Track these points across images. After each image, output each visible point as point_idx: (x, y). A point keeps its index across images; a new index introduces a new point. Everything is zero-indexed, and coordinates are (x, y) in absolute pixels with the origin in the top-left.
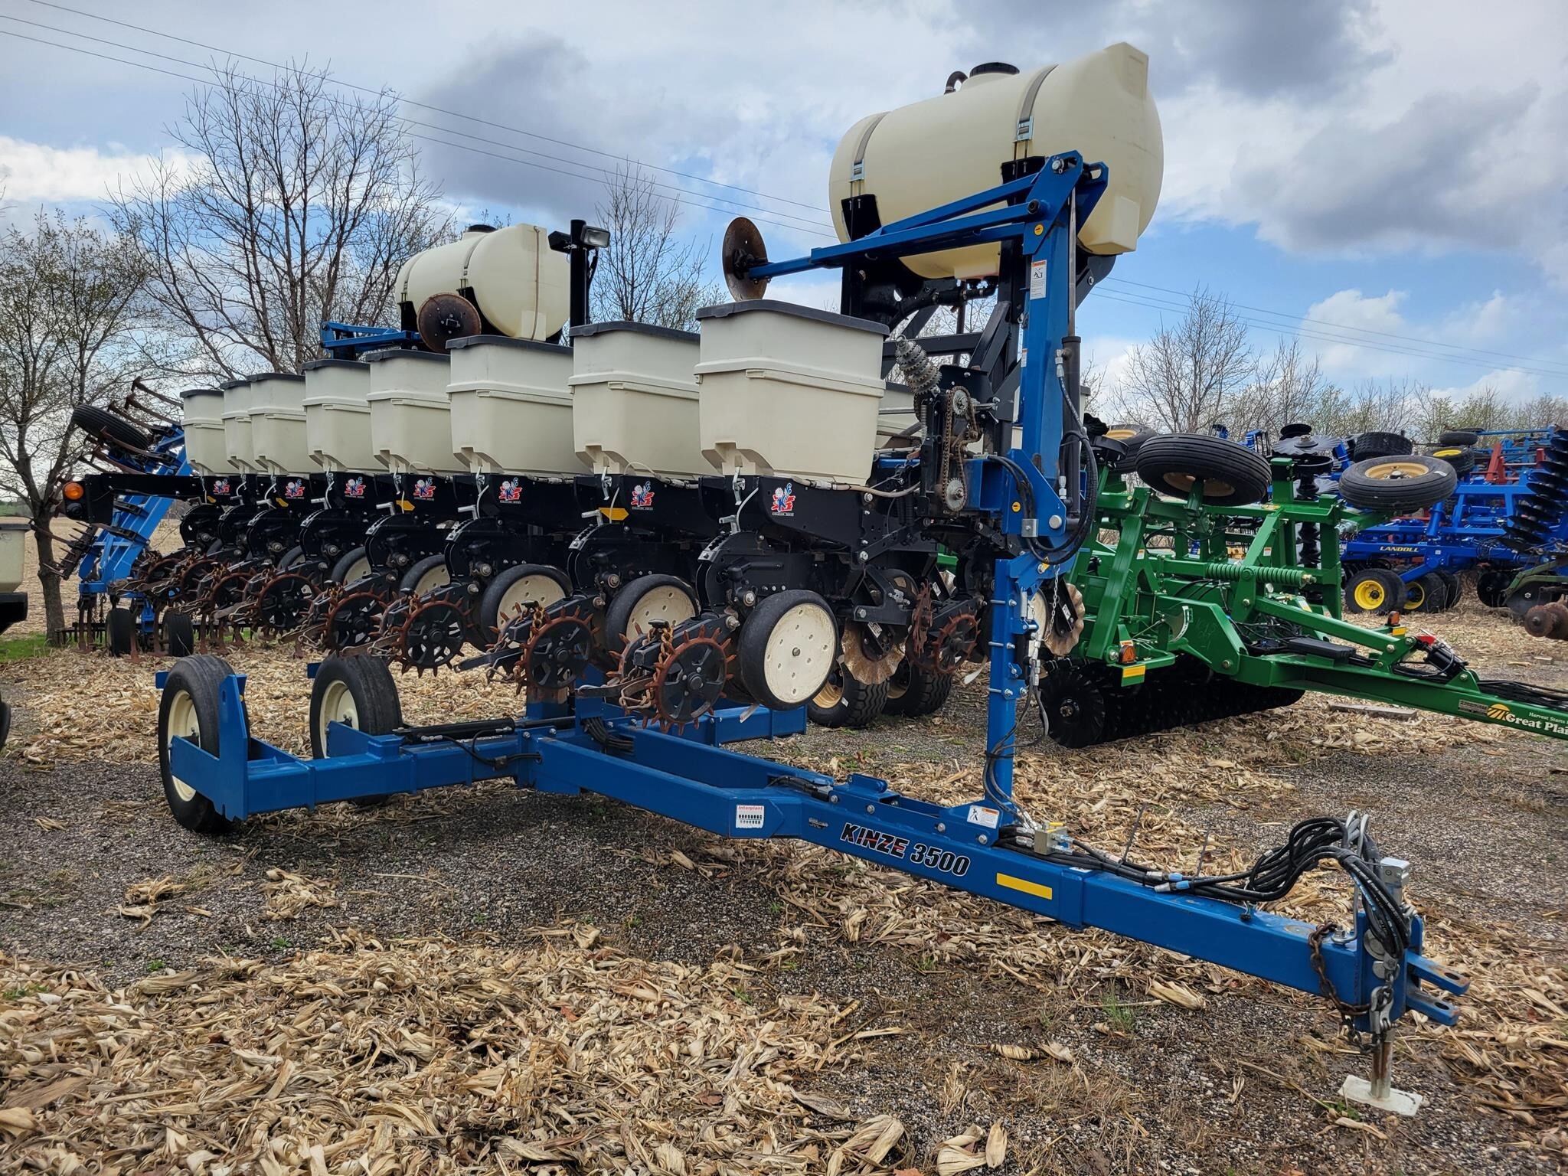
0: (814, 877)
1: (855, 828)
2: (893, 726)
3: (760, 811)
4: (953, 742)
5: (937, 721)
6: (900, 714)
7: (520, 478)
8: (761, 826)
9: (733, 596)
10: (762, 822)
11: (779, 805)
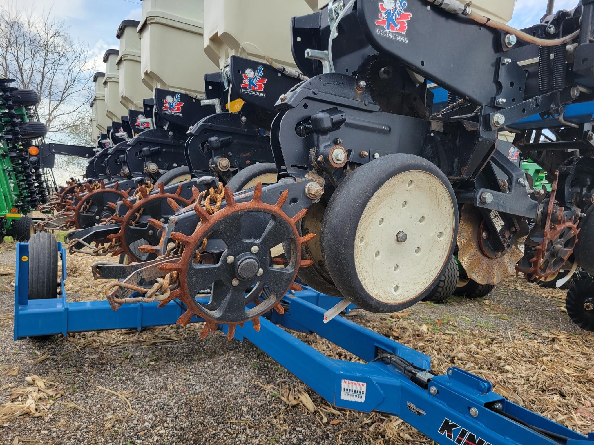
0: (410, 438)
1: (454, 426)
2: (460, 303)
3: (362, 387)
4: (500, 318)
5: (487, 302)
6: (463, 296)
7: (181, 94)
8: (362, 400)
9: (317, 154)
10: (364, 397)
11: (380, 384)
